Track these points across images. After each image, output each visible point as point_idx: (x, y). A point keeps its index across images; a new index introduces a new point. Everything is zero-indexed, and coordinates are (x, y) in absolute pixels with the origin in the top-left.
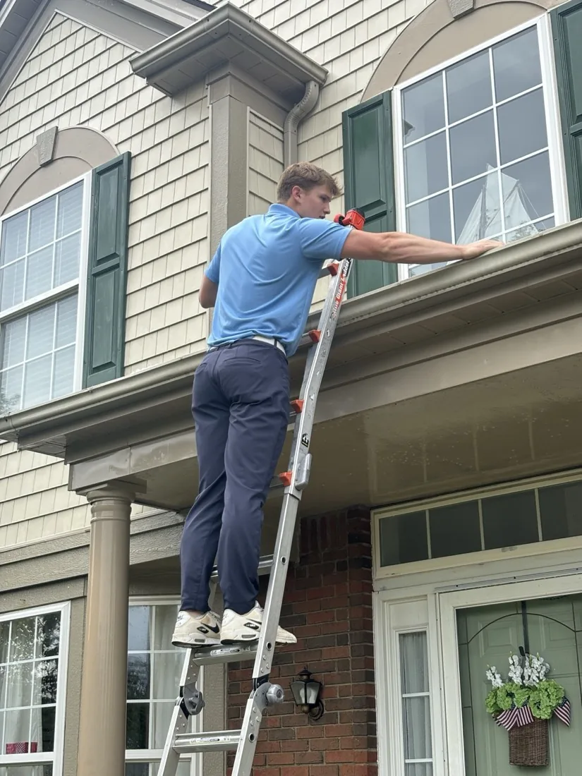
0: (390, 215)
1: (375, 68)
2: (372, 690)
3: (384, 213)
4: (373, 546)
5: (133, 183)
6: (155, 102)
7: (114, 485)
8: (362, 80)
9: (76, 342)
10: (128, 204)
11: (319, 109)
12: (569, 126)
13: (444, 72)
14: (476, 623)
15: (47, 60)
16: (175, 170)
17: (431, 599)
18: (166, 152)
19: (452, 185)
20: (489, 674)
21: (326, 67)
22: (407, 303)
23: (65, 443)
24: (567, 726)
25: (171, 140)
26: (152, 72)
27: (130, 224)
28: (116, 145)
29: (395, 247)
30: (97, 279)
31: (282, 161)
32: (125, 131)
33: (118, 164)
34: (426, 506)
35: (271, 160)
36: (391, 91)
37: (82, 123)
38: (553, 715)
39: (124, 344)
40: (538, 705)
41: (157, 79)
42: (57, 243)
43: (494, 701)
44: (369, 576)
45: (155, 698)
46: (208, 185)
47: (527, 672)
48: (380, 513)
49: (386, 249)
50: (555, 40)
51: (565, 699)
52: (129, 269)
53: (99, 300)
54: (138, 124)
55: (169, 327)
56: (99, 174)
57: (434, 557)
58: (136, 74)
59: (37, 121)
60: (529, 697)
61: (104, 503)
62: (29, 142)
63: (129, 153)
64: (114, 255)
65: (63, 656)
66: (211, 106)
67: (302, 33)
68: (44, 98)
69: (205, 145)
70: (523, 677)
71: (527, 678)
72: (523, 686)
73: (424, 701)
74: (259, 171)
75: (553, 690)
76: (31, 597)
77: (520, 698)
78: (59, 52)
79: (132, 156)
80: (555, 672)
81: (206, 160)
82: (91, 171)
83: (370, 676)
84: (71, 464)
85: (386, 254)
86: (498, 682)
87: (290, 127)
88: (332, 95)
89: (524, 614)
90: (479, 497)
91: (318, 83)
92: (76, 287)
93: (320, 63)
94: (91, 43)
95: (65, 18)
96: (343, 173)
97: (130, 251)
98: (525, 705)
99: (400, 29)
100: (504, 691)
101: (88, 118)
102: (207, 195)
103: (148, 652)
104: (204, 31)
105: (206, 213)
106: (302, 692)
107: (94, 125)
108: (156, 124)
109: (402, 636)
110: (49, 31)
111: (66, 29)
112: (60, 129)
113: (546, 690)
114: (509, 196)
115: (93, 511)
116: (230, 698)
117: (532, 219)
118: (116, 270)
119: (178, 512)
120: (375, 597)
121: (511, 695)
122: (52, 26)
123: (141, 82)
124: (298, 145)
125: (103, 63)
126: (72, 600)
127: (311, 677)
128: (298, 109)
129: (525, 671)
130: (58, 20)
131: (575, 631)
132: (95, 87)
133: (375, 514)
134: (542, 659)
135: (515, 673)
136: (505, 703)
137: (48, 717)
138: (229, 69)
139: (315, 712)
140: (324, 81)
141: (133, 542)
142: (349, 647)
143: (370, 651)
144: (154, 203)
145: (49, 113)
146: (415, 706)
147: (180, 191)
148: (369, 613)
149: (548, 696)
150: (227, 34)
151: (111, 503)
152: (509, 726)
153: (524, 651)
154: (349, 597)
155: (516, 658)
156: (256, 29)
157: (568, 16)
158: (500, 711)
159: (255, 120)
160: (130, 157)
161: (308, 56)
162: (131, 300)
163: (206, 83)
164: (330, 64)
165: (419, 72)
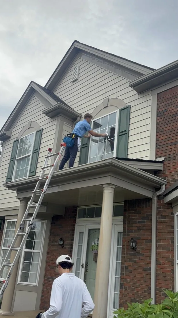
0: (88, 147)
3: (87, 146)
5: (43, 135)
6: (48, 119)
7: (24, 198)
9: (29, 166)
10: (41, 139)
14: (92, 232)
15: (31, 106)
16: (50, 133)
17: (85, 226)
18: (49, 129)
20: (92, 242)
23: (17, 189)
25: (49, 127)
26: (47, 113)
27: (41, 143)
28: (41, 127)
30: (34, 154)
32: (43, 124)
33: (41, 130)
34: (87, 207)
39: (37, 168)
41: (48, 115)
42: (28, 145)
43: (92, 248)
44: (75, 220)
45: (35, 240)
46: (54, 138)
52: (39, 153)
56: (37, 132)
57: (86, 218)
58: (43, 114)
59: (28, 119)
62: (27, 123)
64: (37, 149)
66: (57, 121)
68: (30, 114)
69: (55, 129)
72: (97, 245)
78: (34, 105)
81: (54, 132)
83: (73, 240)
84: (18, 193)
86: (93, 244)
90: (95, 207)
92: (30, 155)
93: (80, 113)
95: (36, 98)
97: (40, 149)
98: (97, 249)
101: (37, 120)
102: (54, 140)
103: (35, 230)
104: (55, 107)
105: (53, 143)
106: (59, 242)
107: (38, 122)
108: (47, 123)
109: (80, 233)
111: (36, 100)
112: (32, 121)
115: (20, 203)
118: (37, 153)
120: (76, 225)
121: (95, 247)
122: (34, 99)
123: (45, 115)
128: (75, 122)
133: (78, 208)
136: (94, 249)
138: (61, 114)
139: (62, 246)
140: (81, 117)
142: (70, 234)
143: (73, 235)
144: (45, 140)
145: (31, 117)
146: (80, 246)
147: (50, 138)
148: (74, 228)
151: (23, 202)
152: (94, 253)
154: (71, 224)
156: (65, 107)
157: (122, 111)
158: (93, 250)
159: (66, 124)
160: (43, 129)
161: (78, 112)
162: (39, 159)
163: (56, 117)
164: (82, 113)
165: (96, 118)
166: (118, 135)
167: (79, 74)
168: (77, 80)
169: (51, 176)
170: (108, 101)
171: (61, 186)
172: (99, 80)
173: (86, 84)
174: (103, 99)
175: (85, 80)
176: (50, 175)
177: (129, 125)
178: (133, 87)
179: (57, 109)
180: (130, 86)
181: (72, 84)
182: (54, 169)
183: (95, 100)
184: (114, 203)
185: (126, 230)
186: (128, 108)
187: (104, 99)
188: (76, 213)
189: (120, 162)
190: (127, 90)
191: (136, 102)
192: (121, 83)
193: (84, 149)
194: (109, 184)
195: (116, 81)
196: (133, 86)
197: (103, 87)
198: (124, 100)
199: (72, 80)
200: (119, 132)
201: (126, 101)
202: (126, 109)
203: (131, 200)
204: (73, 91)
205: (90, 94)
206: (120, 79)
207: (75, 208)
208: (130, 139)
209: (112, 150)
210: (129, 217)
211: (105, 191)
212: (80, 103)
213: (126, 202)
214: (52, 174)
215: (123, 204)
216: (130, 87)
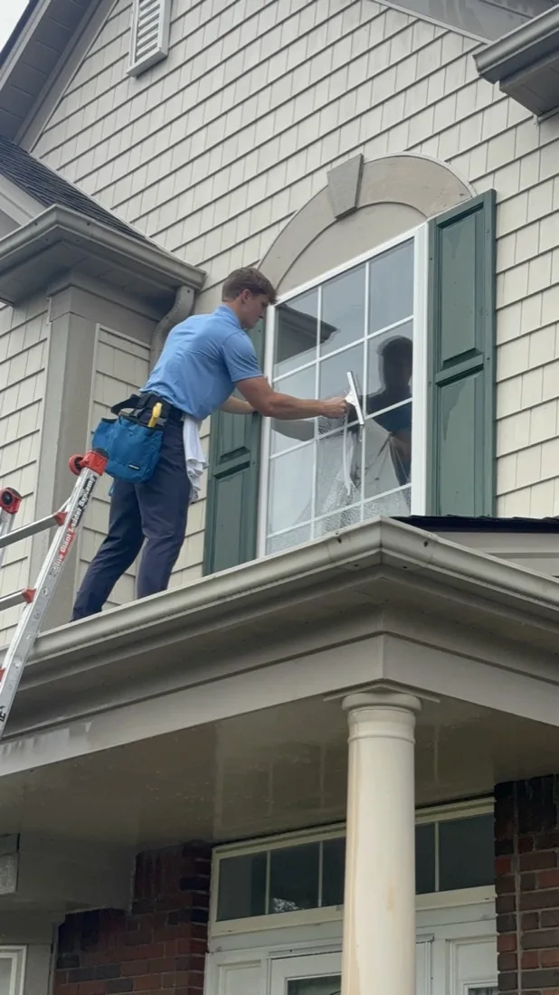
0: (253, 467)
3: (247, 465)
4: (211, 895)
12: (435, 373)
13: (320, 288)
21: (202, 268)
34: (268, 846)
44: (203, 933)
46: (39, 425)
48: (223, 851)
50: (430, 259)
57: (271, 912)
66: (50, 324)
69: (42, 374)
87: (158, 343)
88: (209, 303)
90: (320, 838)
91: (192, 287)
93: (193, 264)
99: (281, 226)
102: (38, 438)
104: (32, 237)
105: (35, 461)
114: (382, 450)
120: (208, 958)
128: (167, 321)
133: (218, 852)
138: (72, 279)
140: (201, 285)
148: (199, 981)
150: (59, 241)
154: (176, 959)
156: (97, 233)
157: (445, 230)
159: (105, 337)
161: (179, 256)
163: (47, 294)
164: (209, 263)
165: (295, 286)
166: (429, 384)
167: (171, 24)
168: (160, 60)
169: (19, 664)
170: (361, 175)
171: (88, 725)
172: (297, 53)
173: (217, 80)
174: (328, 168)
175: (213, 57)
176: (16, 656)
177: (495, 312)
178: (503, 80)
179: (48, 247)
180: (483, 76)
181: (134, 87)
182: (35, 615)
183: (277, 180)
184: (417, 807)
185: (520, 971)
186: (482, 210)
187: (335, 164)
188: (206, 886)
189: (436, 543)
190: (466, 103)
191: (529, 172)
192: (431, 59)
193: (232, 485)
194: (382, 688)
195: (398, 49)
196: (505, 73)
197: (321, 95)
198: (453, 166)
199: (129, 64)
200: (438, 362)
201: (467, 169)
202: (473, 216)
203: (536, 781)
204: (141, 130)
205: (245, 142)
206: (424, 34)
207: (196, 855)
208: (509, 400)
209: (404, 474)
210: (527, 885)
211: (362, 734)
212: (187, 204)
213: (502, 792)
214: (25, 652)
215: (491, 809)
216: (483, 81)
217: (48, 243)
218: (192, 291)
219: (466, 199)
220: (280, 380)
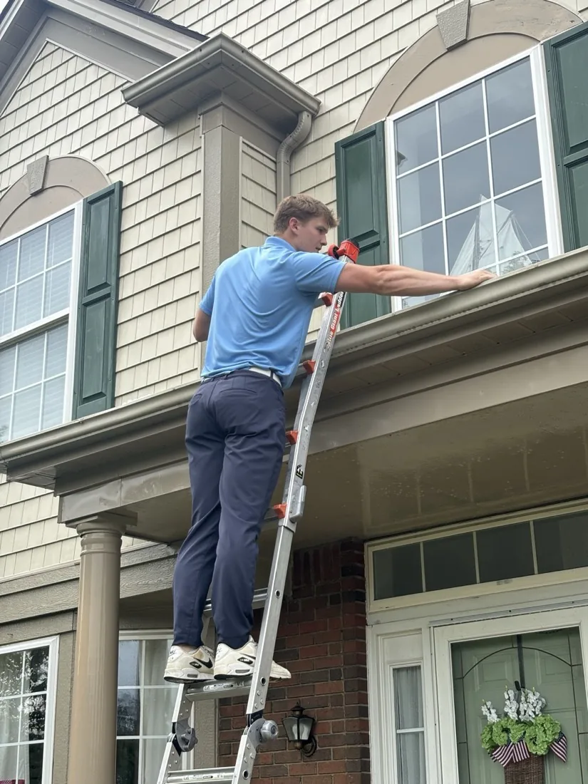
0: (383, 245)
1: (368, 99)
2: (365, 725)
3: (377, 244)
4: (367, 579)
5: (125, 213)
6: (147, 132)
7: (105, 517)
8: (355, 111)
9: (66, 373)
10: (120, 233)
11: (312, 139)
12: (562, 157)
13: (437, 103)
14: (470, 658)
15: (38, 89)
16: (167, 199)
17: (425, 632)
18: (158, 182)
19: (446, 216)
20: (484, 709)
21: (319, 98)
22: (402, 334)
23: (54, 474)
24: (564, 762)
25: (163, 170)
26: (144, 102)
27: (121, 253)
28: (108, 175)
29: (390, 280)
30: (88, 308)
31: (274, 191)
32: (117, 159)
33: (110, 193)
34: (420, 539)
35: (264, 190)
36: (383, 122)
37: (73, 153)
38: (550, 751)
39: (115, 374)
40: (534, 740)
41: (149, 108)
42: (47, 273)
43: (489, 736)
44: (362, 610)
46: (200, 215)
47: (523, 707)
48: (374, 545)
49: (381, 282)
50: (548, 71)
51: (562, 735)
52: (120, 298)
53: (89, 330)
54: (129, 153)
55: (160, 357)
56: (90, 203)
57: (428, 590)
58: (128, 104)
59: (28, 149)
60: (525, 733)
61: (94, 536)
62: (20, 171)
63: (121, 183)
64: (105, 285)
65: (51, 692)
66: (203, 136)
67: (295, 64)
68: (35, 126)
69: (198, 175)
70: (518, 712)
71: (523, 713)
72: (519, 722)
73: (419, 737)
74: (251, 200)
75: (549, 725)
76: (18, 632)
77: (516, 734)
78: (50, 81)
79: (124, 185)
80: (550, 707)
81: (198, 189)
82: (82, 201)
83: (364, 712)
84: (61, 496)
85: (381, 287)
86: (493, 718)
87: (283, 157)
88: (324, 125)
89: (520, 648)
90: (474, 529)
91: (310, 113)
92: (66, 317)
93: (313, 93)
94: (82, 73)
95: (57, 47)
96: (336, 203)
97: (121, 280)
98: (520, 740)
99: (393, 60)
100: (499, 726)
101: (79, 147)
102: (199, 225)
103: (138, 687)
104: (196, 61)
105: (199, 243)
106: (295, 728)
107: (86, 154)
108: (148, 154)
109: (397, 671)
110: (39, 61)
111: (57, 58)
112: (51, 158)
113: (542, 725)
115: (83, 544)
116: (221, 735)
117: (525, 250)
118: (107, 300)
119: (169, 544)
120: (369, 631)
121: (506, 730)
122: (42, 55)
123: (133, 111)
124: (291, 175)
125: (94, 92)
126: (61, 634)
127: (304, 713)
128: (291, 139)
129: (521, 705)
130: (49, 49)
131: (571, 666)
132: (87, 115)
133: (369, 546)
134: (538, 694)
135: (511, 709)
136: (500, 739)
137: (36, 754)
138: (221, 100)
139: (307, 748)
140: (317, 112)
141: (123, 576)
142: (343, 682)
143: (364, 686)
144: (145, 233)
145: (40, 142)
146: (409, 742)
147: (172, 221)
148: (363, 647)
149: (545, 731)
150: (219, 65)
151: (101, 536)
152: (504, 763)
153: (520, 686)
154: (342, 631)
155: (511, 693)
156: (249, 60)
157: (561, 47)
158: (495, 747)
159: (247, 149)
160: (121, 187)
161: (303, 86)
162: (121, 329)
163: (199, 113)
164: (323, 94)
165: (412, 104)
166: (557, 166)
170: (469, 15)
187: (440, 11)
188: (362, 573)
200: (565, 148)
207: (349, 551)
217: (208, 67)
218: (310, 116)
219: (577, 24)
220: (402, 178)
